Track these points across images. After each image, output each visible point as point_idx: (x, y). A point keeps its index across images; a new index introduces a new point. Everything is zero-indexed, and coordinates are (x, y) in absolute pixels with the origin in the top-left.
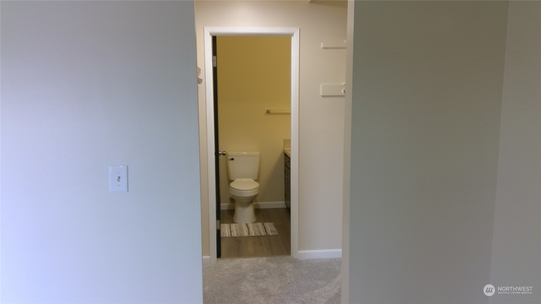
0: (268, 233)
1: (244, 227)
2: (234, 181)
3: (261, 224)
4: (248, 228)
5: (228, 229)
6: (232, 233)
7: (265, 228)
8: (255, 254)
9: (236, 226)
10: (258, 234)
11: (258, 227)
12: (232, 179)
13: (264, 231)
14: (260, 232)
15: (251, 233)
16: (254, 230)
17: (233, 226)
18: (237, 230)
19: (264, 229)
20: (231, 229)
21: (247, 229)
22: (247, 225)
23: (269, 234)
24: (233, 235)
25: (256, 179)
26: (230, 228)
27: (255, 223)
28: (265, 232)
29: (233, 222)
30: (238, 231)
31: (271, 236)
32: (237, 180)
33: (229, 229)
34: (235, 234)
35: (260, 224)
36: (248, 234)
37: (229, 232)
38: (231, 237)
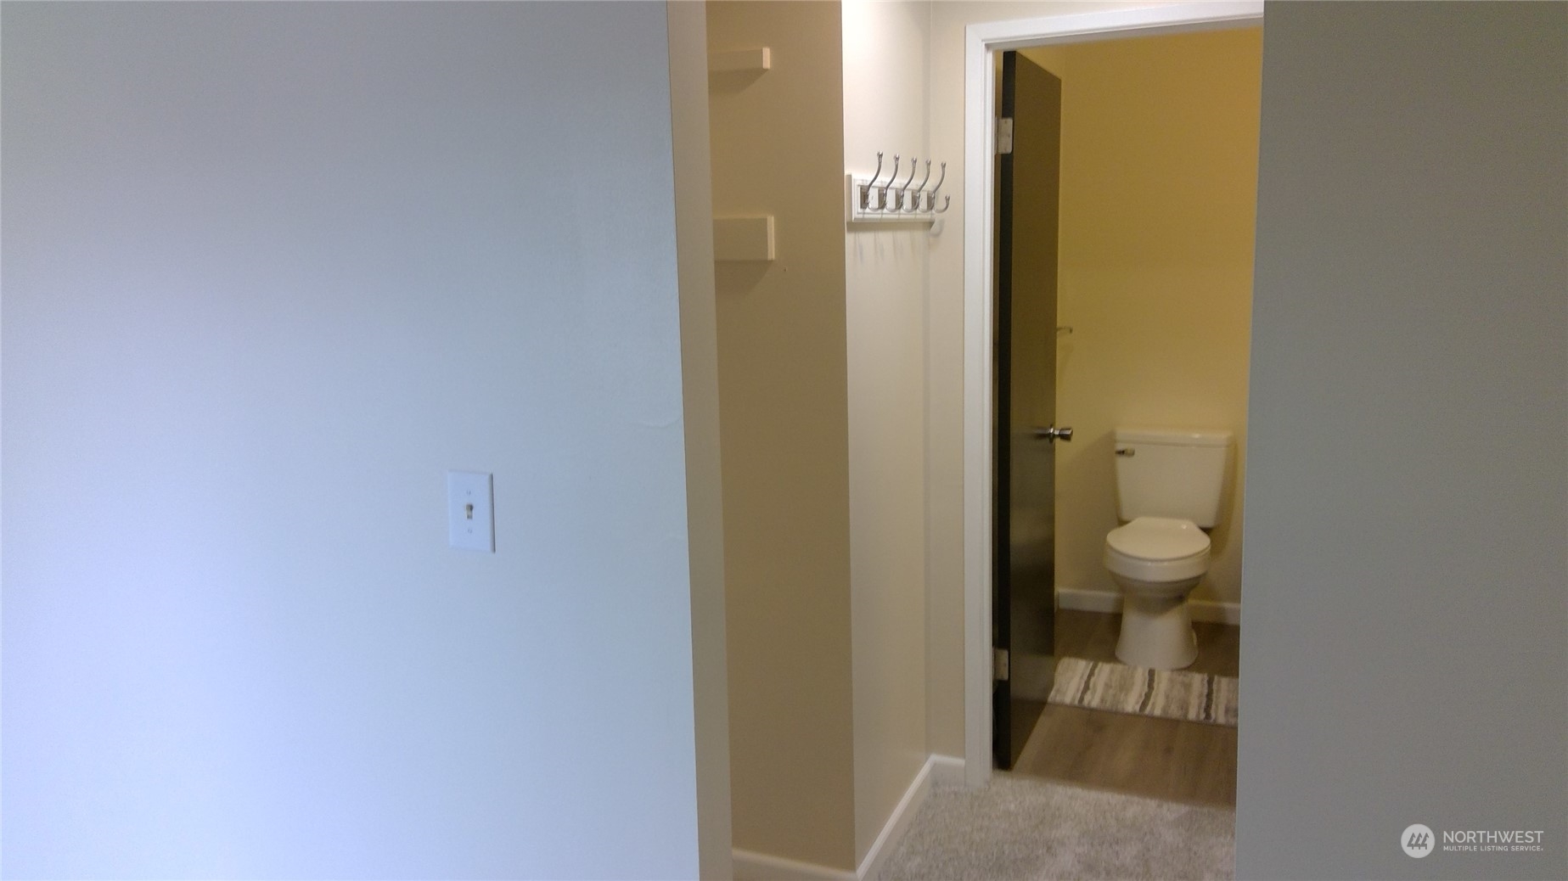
0: (1213, 715)
1: (1140, 677)
2: (1129, 525)
3: (1203, 680)
4: (1151, 686)
5: (1082, 677)
6: (1089, 693)
7: (1209, 695)
8: (1130, 784)
9: (1112, 672)
10: (1175, 712)
11: (1187, 687)
12: (1125, 517)
13: (1204, 705)
14: (1185, 706)
15: (1153, 704)
16: (1167, 697)
17: (1105, 670)
18: (1108, 686)
19: (1204, 700)
20: (1093, 679)
21: (1146, 689)
22: (1151, 673)
23: (1215, 720)
24: (1086, 702)
25: (1209, 523)
26: (1091, 674)
27: (1183, 672)
28: (1202, 711)
29: (1112, 657)
30: (1111, 692)
31: (1219, 726)
32: (1139, 523)
33: (1085, 677)
34: (1093, 700)
35: (1198, 680)
36: (1137, 708)
37: (1078, 690)
38: (1080, 709)
